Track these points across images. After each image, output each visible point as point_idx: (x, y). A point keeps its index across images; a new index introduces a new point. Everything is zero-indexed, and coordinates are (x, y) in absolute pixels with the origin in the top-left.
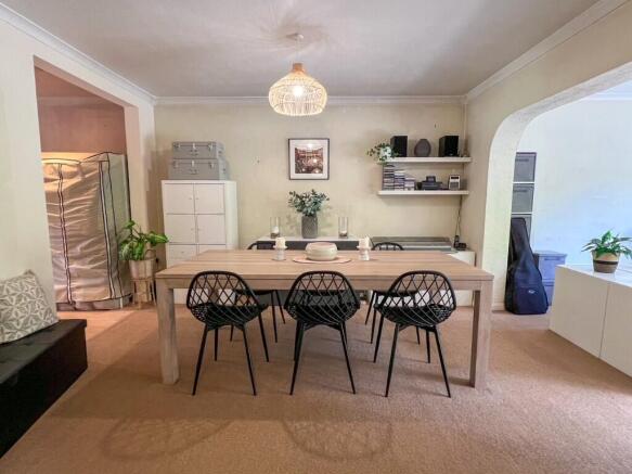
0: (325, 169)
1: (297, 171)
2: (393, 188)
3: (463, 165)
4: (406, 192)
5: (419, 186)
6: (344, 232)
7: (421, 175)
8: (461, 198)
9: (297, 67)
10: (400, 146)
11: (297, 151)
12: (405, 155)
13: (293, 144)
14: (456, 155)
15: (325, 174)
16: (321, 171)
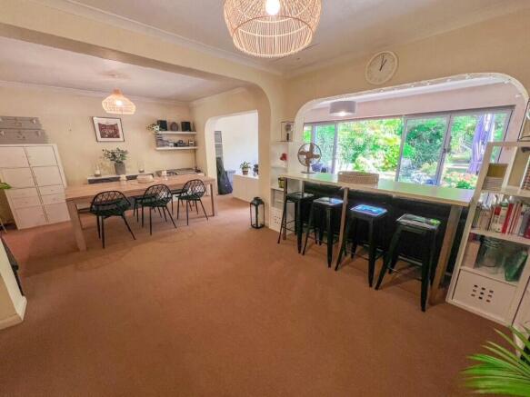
0: (121, 136)
1: (102, 137)
2: (163, 146)
3: (194, 135)
4: (170, 148)
5: (176, 145)
6: (142, 170)
7: (176, 139)
8: (195, 150)
9: (116, 92)
10: (163, 125)
11: (99, 124)
12: (166, 130)
13: (96, 120)
14: (190, 131)
15: (121, 139)
16: (118, 137)
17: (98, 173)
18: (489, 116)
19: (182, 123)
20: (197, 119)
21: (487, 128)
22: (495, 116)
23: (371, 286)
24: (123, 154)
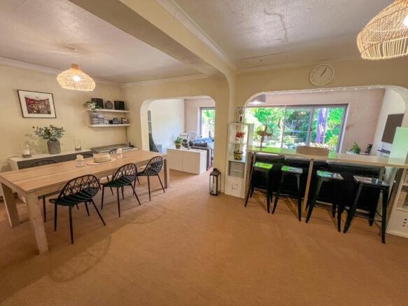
0: (52, 111)
1: (29, 112)
2: (99, 123)
3: (125, 113)
4: (105, 125)
5: (111, 122)
6: (79, 147)
7: (111, 117)
8: (126, 128)
9: (75, 66)
10: (99, 103)
11: (26, 99)
12: (103, 108)
13: (22, 94)
14: (124, 109)
15: (53, 115)
16: (49, 113)
17: (28, 152)
18: (325, 109)
19: (115, 102)
20: (130, 99)
21: (324, 116)
22: (329, 109)
23: (339, 231)
24: (59, 131)
